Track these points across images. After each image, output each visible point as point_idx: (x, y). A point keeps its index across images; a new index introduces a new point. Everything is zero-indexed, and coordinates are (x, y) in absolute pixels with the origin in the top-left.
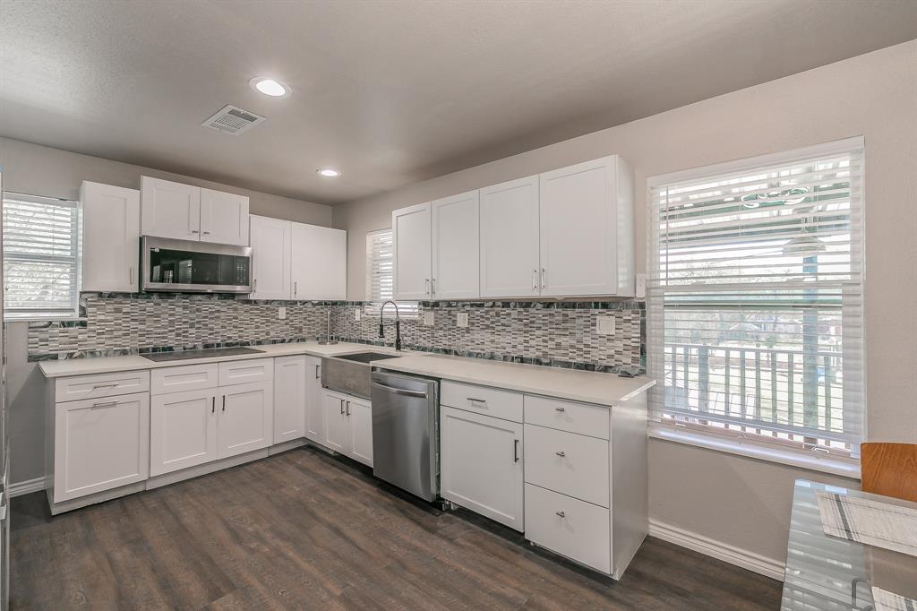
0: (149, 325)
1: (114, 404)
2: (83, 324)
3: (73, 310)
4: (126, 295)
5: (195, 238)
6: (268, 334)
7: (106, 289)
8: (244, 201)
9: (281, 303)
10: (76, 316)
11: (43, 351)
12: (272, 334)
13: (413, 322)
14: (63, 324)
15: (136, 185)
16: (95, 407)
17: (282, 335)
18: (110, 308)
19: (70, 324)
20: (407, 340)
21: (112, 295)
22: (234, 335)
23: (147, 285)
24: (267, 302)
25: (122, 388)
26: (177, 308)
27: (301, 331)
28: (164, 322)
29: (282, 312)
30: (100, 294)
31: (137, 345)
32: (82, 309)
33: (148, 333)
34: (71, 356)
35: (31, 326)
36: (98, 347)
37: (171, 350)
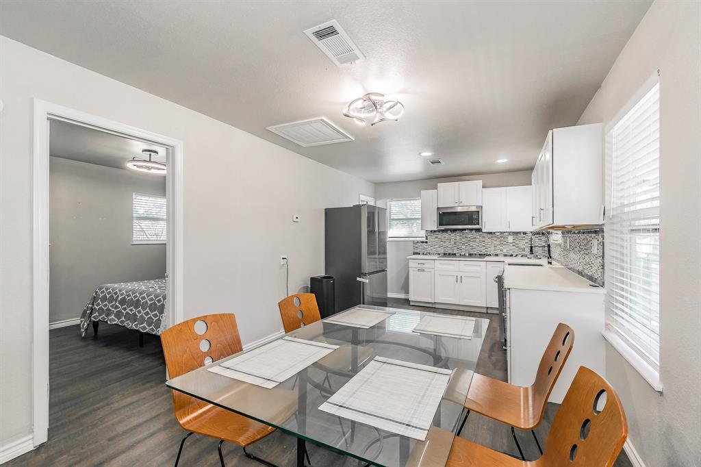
0: (447, 243)
1: (424, 271)
2: (426, 242)
5: (457, 205)
6: (502, 251)
7: (432, 229)
8: (480, 183)
9: (510, 233)
10: (424, 239)
11: (416, 251)
12: (504, 251)
13: (560, 246)
14: (421, 242)
15: (435, 188)
16: (419, 271)
17: (511, 252)
18: (433, 236)
19: (423, 242)
21: (433, 232)
22: (483, 250)
24: (501, 233)
25: (426, 265)
26: (457, 236)
27: (523, 250)
29: (510, 239)
30: (430, 231)
31: (443, 251)
32: (427, 237)
33: (447, 247)
34: (423, 254)
35: (414, 242)
36: (431, 251)
37: (455, 255)
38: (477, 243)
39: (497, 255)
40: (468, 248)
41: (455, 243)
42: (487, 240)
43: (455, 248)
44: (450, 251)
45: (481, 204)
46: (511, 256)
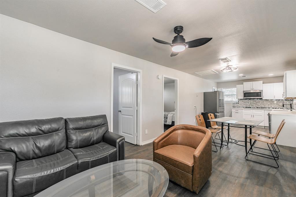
0: (247, 103)
1: (238, 113)
2: (238, 103)
6: (271, 106)
8: (262, 82)
9: (275, 100)
10: (237, 102)
11: (234, 106)
12: (273, 106)
15: (243, 84)
17: (276, 107)
18: (241, 101)
22: (263, 106)
23: (244, 98)
24: (271, 100)
25: (239, 111)
26: (252, 101)
27: (281, 106)
30: (240, 99)
33: (247, 105)
34: (237, 107)
35: (233, 103)
36: (240, 106)
37: (251, 107)
38: (260, 104)
39: (269, 108)
40: (256, 105)
41: (251, 104)
42: (265, 102)
44: (248, 106)
45: (262, 90)
46: (276, 108)
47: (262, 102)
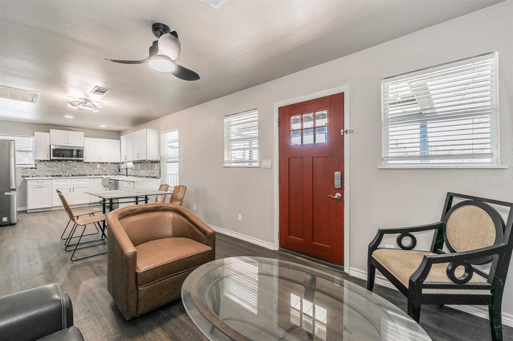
0: (55, 169)
1: (42, 187)
2: (36, 168)
3: (33, 165)
4: (48, 161)
5: (66, 145)
6: (93, 172)
7: (42, 159)
8: (82, 134)
9: (98, 163)
10: (34, 166)
11: (25, 175)
12: (95, 172)
13: (131, 168)
14: (31, 168)
15: (49, 132)
16: (37, 187)
17: (99, 173)
18: (43, 164)
19: (32, 168)
20: (129, 173)
21: (44, 161)
22: (82, 173)
23: (52, 158)
24: (93, 163)
25: (44, 183)
26: (63, 164)
27: (106, 172)
28: (59, 168)
29: (99, 166)
30: (40, 161)
31: (51, 174)
32: (36, 164)
33: (54, 171)
34: (33, 176)
35: (23, 169)
36: (40, 175)
37: (61, 176)
38: (77, 168)
39: (90, 175)
40: (72, 171)
41: (61, 168)
42: (84, 166)
43: (62, 172)
44: (57, 174)
45: (83, 146)
46: (99, 175)
47: (80, 166)
